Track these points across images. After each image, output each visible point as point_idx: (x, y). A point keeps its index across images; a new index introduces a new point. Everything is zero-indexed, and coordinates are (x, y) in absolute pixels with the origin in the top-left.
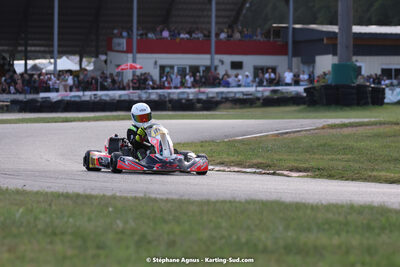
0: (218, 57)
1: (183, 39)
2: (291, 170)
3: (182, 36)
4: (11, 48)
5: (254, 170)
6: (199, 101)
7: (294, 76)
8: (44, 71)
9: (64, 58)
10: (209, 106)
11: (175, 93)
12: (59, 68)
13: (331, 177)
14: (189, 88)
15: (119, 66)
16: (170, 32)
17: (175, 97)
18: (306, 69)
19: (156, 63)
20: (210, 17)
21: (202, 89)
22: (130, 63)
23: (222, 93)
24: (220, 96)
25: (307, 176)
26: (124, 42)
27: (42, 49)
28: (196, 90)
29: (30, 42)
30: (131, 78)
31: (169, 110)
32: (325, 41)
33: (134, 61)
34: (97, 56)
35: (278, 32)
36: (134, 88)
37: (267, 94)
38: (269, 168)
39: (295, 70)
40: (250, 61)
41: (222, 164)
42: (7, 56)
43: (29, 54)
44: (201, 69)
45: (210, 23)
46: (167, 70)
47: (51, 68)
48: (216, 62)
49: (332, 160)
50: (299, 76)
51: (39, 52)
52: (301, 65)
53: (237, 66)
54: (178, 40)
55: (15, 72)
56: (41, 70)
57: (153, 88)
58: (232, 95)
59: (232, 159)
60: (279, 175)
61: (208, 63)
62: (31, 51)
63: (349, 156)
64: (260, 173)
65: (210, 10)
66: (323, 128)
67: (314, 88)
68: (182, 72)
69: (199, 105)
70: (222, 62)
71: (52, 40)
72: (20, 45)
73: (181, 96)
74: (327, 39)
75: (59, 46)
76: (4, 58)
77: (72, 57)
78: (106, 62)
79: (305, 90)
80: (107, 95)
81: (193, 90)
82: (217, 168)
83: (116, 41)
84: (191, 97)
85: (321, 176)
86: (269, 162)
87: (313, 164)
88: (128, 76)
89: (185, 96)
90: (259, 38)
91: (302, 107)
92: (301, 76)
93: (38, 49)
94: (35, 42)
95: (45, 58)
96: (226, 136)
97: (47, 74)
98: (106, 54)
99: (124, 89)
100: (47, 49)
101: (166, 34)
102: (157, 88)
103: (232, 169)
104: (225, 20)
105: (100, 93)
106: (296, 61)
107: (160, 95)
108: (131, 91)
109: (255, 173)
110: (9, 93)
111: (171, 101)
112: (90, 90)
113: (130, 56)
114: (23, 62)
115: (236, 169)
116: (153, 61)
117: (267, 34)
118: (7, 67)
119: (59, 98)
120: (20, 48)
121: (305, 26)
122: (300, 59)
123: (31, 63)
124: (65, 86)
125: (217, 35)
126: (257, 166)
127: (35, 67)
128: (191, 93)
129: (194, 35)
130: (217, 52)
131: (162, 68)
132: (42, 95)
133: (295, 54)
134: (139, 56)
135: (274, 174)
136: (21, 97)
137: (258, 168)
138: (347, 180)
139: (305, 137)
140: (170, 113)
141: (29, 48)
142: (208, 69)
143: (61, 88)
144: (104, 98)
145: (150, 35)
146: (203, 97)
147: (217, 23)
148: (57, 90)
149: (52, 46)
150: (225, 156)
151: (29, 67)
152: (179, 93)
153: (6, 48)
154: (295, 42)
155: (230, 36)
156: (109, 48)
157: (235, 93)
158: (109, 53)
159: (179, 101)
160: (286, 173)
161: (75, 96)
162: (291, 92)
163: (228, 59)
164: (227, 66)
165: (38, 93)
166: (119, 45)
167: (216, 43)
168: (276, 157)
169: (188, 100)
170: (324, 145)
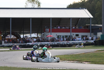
0: (72, 33)
1: (63, 29)
2: (86, 62)
3: (63, 28)
4: (20, 32)
5: (76, 62)
6: (67, 44)
7: (92, 38)
8: (28, 37)
9: (33, 34)
10: (70, 46)
11: (61, 43)
12: (32, 36)
13: (95, 63)
14: (65, 41)
15: (47, 36)
16: (60, 27)
17: (61, 44)
18: (95, 36)
19: (56, 35)
20: (70, 23)
21: (68, 42)
22: (50, 35)
23: (73, 42)
24: (73, 43)
25: (90, 63)
26: (48, 29)
27: (28, 32)
28: (67, 42)
29: (25, 30)
30: (50, 39)
31: (60, 47)
32: (100, 29)
33: (51, 34)
34: (42, 33)
35: (87, 27)
36: (51, 42)
37: (85, 42)
38: (80, 61)
39: (92, 36)
40: (81, 34)
41: (69, 60)
42: (19, 33)
43: (24, 33)
44: (68, 36)
45: (70, 24)
46: (59, 37)
47: (30, 36)
48: (72, 35)
49: (96, 59)
50: (93, 38)
51: (27, 32)
52: (94, 35)
53: (77, 35)
54: (62, 29)
55: (21, 38)
56: (27, 37)
57: (56, 41)
58: (76, 43)
59: (71, 59)
60: (82, 63)
61: (70, 35)
62: (25, 32)
63: (101, 58)
64: (78, 63)
65: (70, 21)
66: (96, 51)
67: (96, 41)
68: (63, 37)
69: (67, 46)
70: (73, 34)
71: (30, 29)
72: (22, 31)
73: (63, 43)
74: (100, 28)
75: (32, 31)
76: (18, 34)
77: (35, 34)
78: (44, 35)
79: (94, 41)
80: (44, 43)
81: (66, 42)
82: (67, 62)
83: (46, 29)
84: (65, 43)
85: (93, 63)
86: (80, 60)
87: (91, 60)
88: (49, 38)
89: (64, 43)
90: (83, 28)
91: (93, 46)
92: (94, 38)
93: (26, 32)
94: (26, 30)
95: (28, 34)
96: (72, 54)
97: (29, 38)
98: (44, 33)
99: (48, 42)
100: (29, 32)
101: (59, 27)
102: (57, 41)
103: (71, 62)
104: (74, 24)
105: (42, 43)
106: (92, 34)
107: (58, 43)
108: (50, 42)
109: (77, 63)
110: (19, 43)
111: (60, 45)
112: (40, 42)
113: (50, 33)
114: (23, 35)
115: (72, 62)
116: (56, 34)
117: (85, 27)
118: (19, 36)
119: (32, 44)
120: (22, 32)
121: (95, 25)
122: (93, 33)
123: (25, 35)
124: (33, 41)
125: (72, 28)
126: (77, 61)
127: (26, 36)
128: (65, 42)
129: (66, 28)
130: (72, 32)
131: (58, 36)
132: (28, 43)
133: (92, 32)
134: (52, 33)
135: (81, 63)
136: (22, 44)
137: (78, 61)
138: (99, 64)
139: (91, 53)
140: (60, 48)
141: (24, 32)
142: (70, 36)
143: (32, 42)
144: (43, 44)
145: (55, 28)
146: (68, 43)
147: (72, 24)
148: (31, 42)
149: (30, 31)
150: (70, 58)
151: (24, 36)
152: (62, 43)
153: (18, 31)
154: (92, 29)
155: (75, 28)
156: (45, 31)
157: (77, 42)
158: (45, 33)
159: (62, 44)
160: (84, 62)
161: (36, 44)
162: (91, 42)
163: (75, 34)
164: (75, 36)
165: (26, 43)
166: (47, 30)
167: (72, 29)
168: (83, 58)
169: (65, 44)
170: (95, 55)
